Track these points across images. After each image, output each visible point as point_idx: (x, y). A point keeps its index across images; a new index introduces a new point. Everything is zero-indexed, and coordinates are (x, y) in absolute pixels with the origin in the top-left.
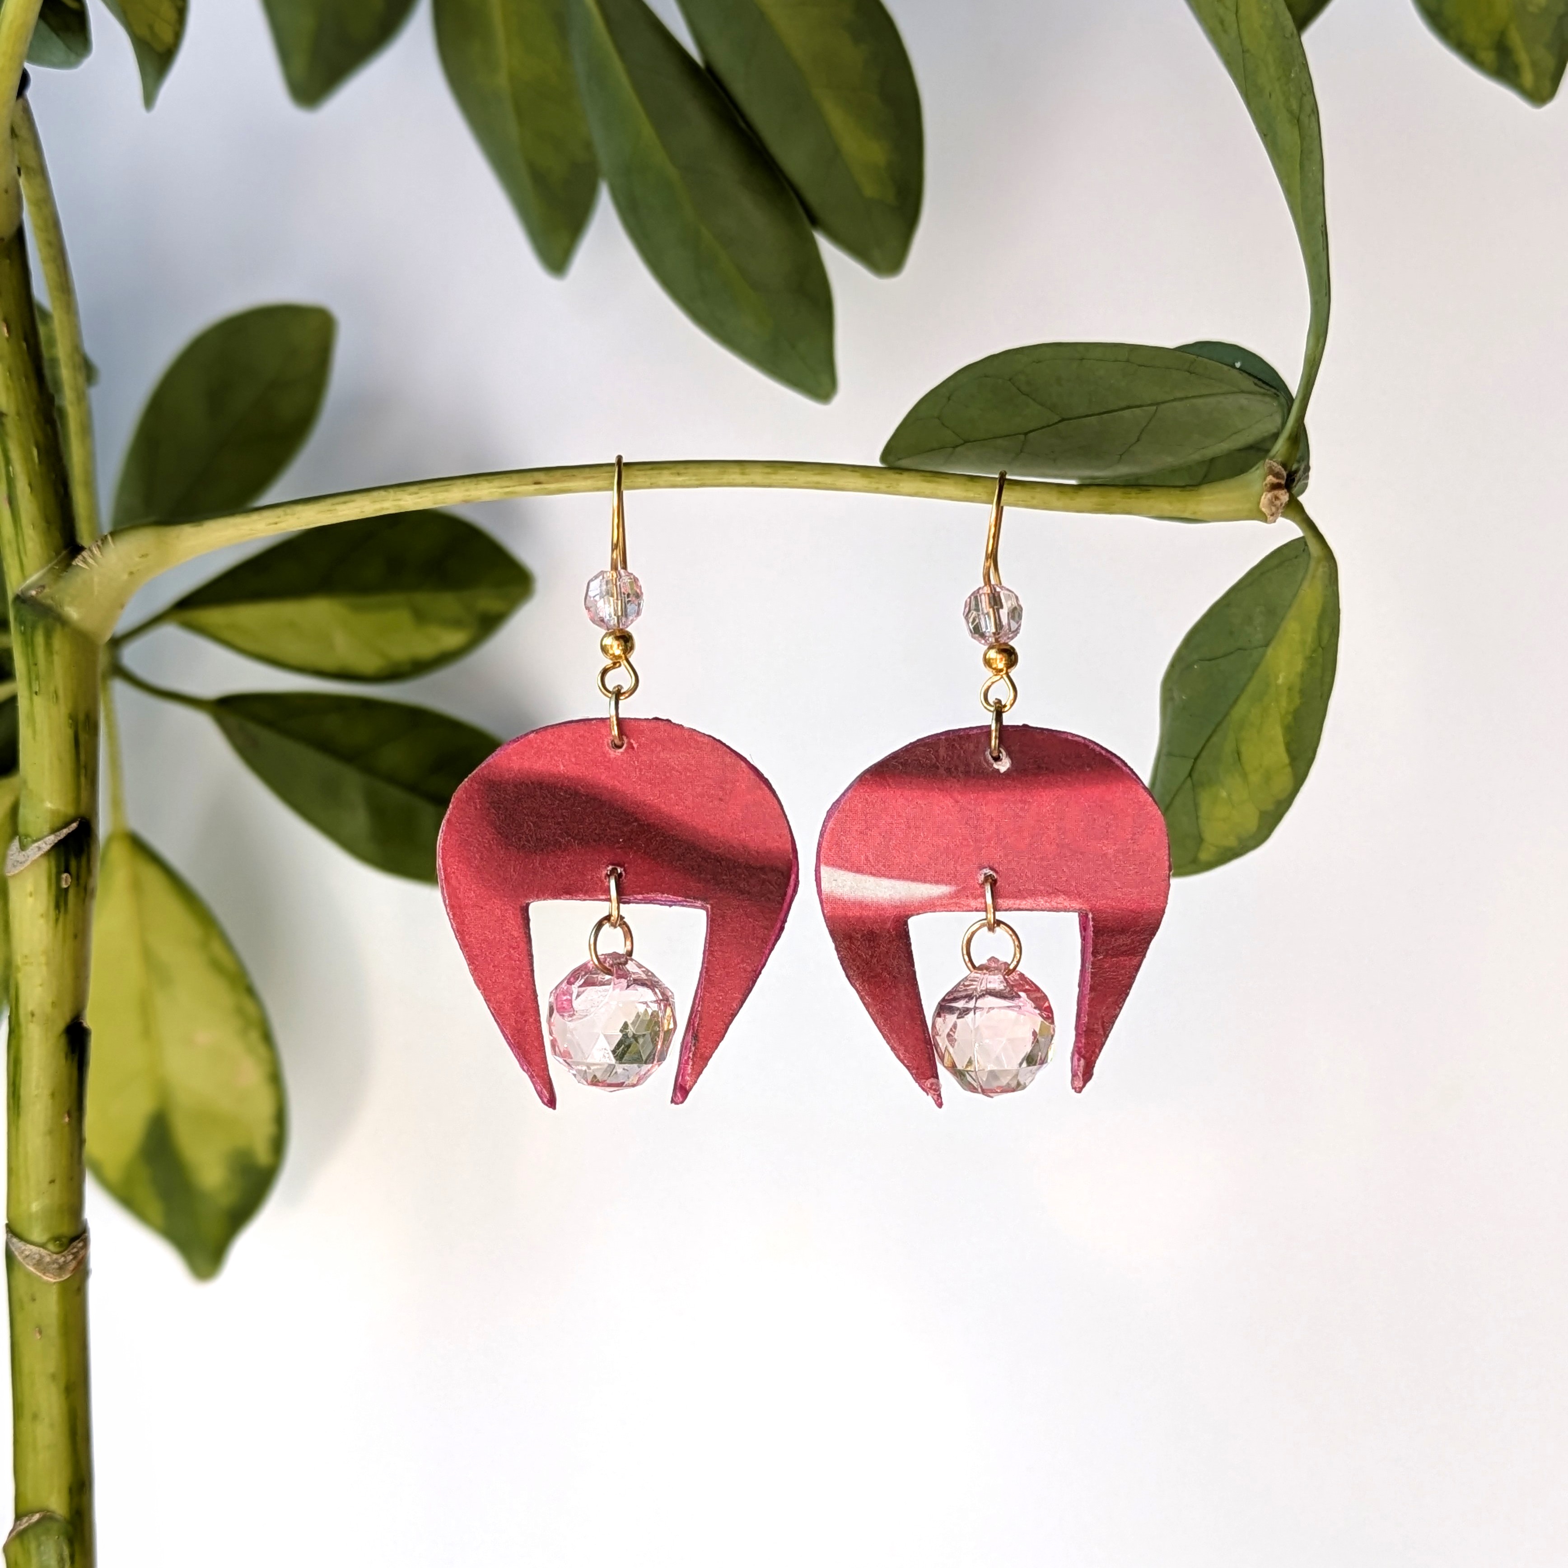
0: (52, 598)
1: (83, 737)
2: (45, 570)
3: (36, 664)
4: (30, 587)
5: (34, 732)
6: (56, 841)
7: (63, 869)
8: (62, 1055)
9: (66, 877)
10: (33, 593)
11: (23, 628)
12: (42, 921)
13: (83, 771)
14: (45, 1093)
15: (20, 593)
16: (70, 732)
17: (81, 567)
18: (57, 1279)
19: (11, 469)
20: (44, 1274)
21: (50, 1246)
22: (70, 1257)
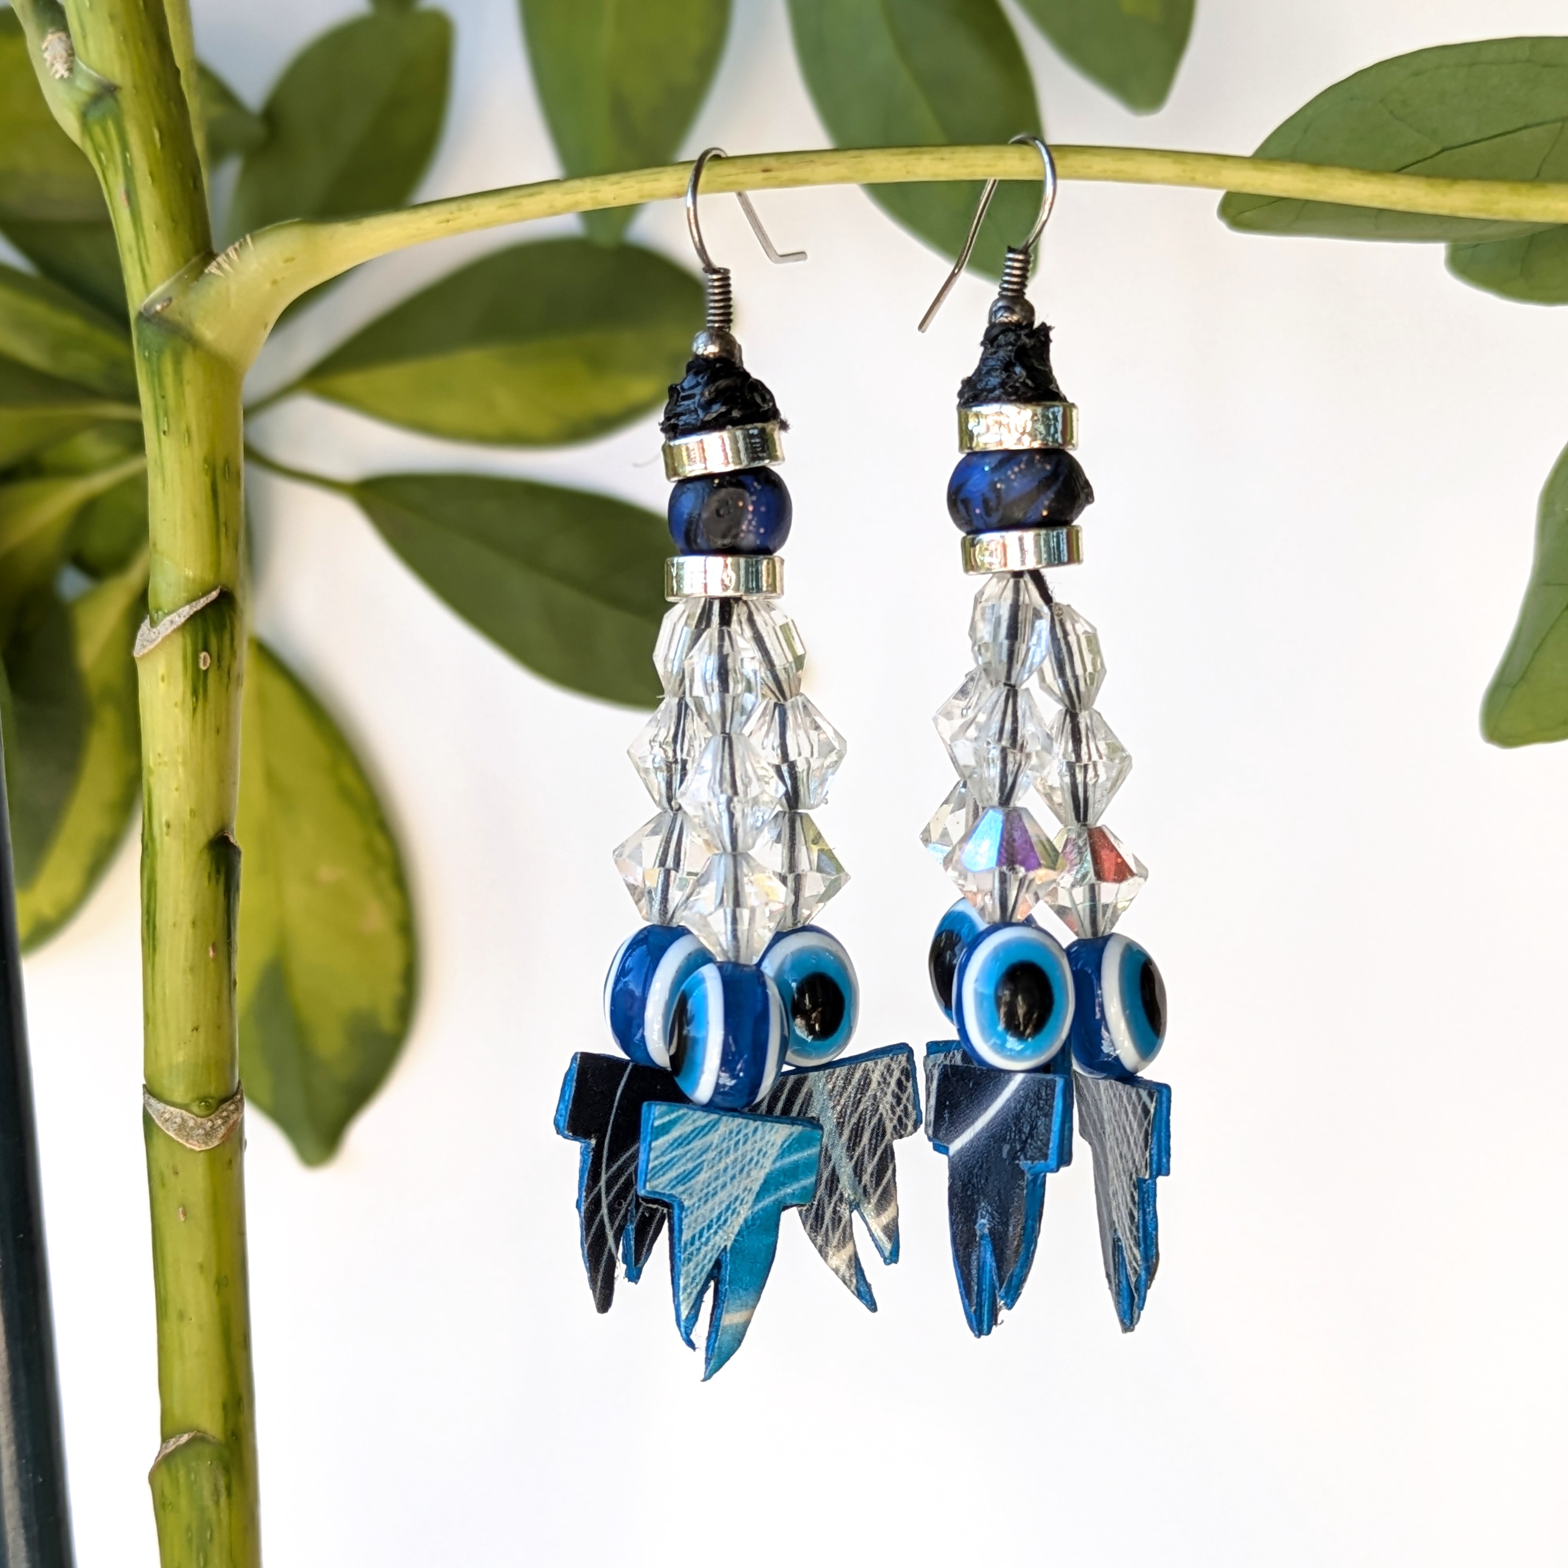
0: (181, 314)
1: (221, 487)
2: (173, 279)
3: (163, 397)
4: (155, 302)
5: (164, 481)
6: (192, 613)
7: (200, 646)
8: (207, 875)
9: (205, 657)
10: (159, 307)
11: (147, 354)
12: (177, 710)
13: (223, 529)
14: (187, 921)
15: (142, 310)
16: (207, 480)
17: (214, 274)
18: (204, 1148)
19: (128, 155)
20: (187, 1141)
21: (195, 1109)
22: (219, 1122)
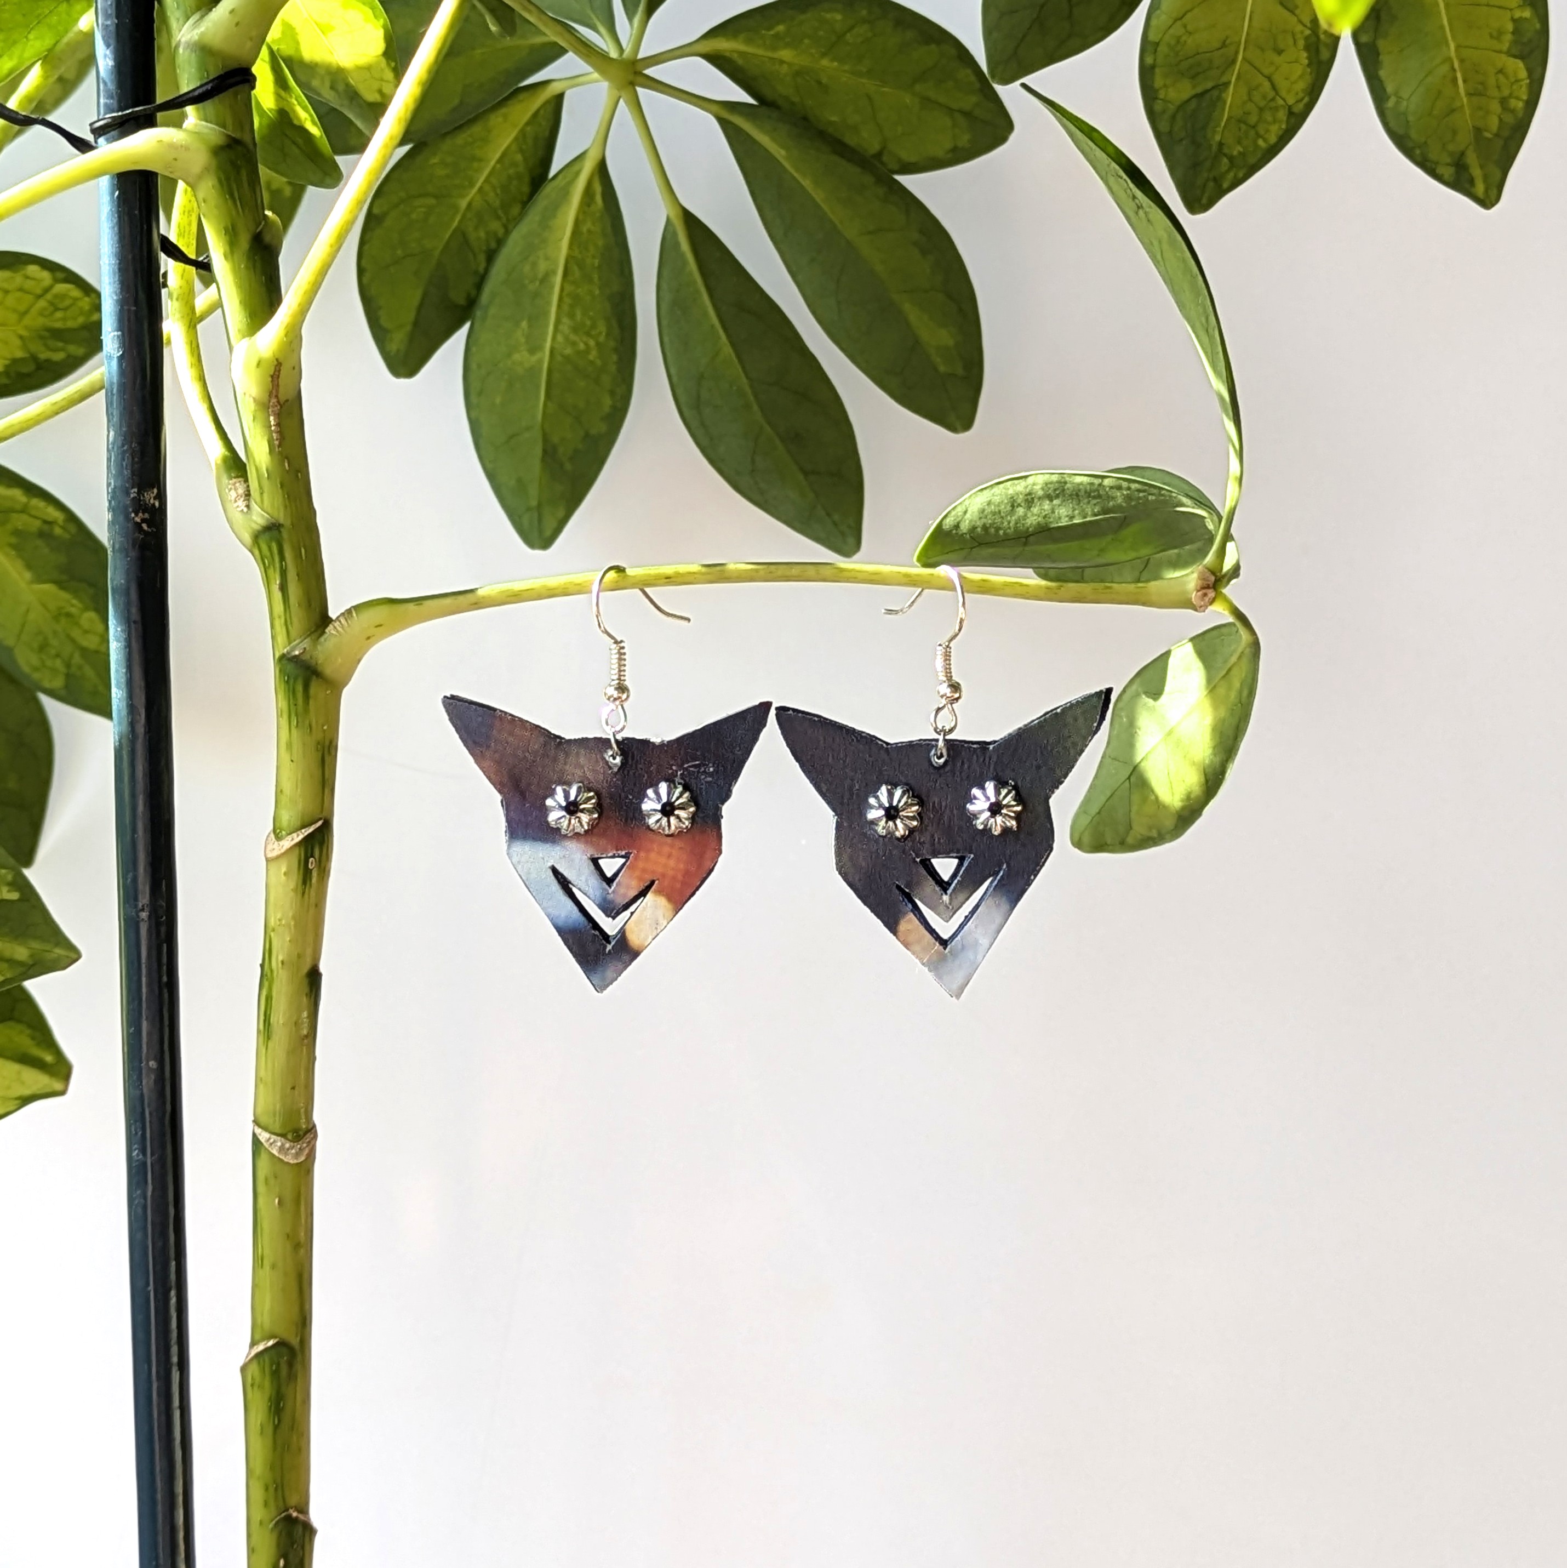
0: (311, 657)
1: (326, 758)
2: (305, 636)
3: (295, 705)
4: (293, 649)
6: (306, 834)
7: (309, 855)
8: (303, 991)
9: (311, 862)
10: (297, 653)
11: (286, 678)
12: (292, 894)
13: (325, 785)
15: (285, 653)
16: (318, 755)
17: (331, 634)
18: (295, 1161)
19: (284, 563)
20: (285, 1157)
21: (290, 1136)
22: (305, 1145)
